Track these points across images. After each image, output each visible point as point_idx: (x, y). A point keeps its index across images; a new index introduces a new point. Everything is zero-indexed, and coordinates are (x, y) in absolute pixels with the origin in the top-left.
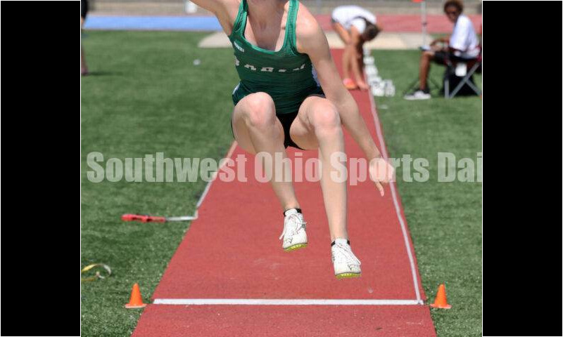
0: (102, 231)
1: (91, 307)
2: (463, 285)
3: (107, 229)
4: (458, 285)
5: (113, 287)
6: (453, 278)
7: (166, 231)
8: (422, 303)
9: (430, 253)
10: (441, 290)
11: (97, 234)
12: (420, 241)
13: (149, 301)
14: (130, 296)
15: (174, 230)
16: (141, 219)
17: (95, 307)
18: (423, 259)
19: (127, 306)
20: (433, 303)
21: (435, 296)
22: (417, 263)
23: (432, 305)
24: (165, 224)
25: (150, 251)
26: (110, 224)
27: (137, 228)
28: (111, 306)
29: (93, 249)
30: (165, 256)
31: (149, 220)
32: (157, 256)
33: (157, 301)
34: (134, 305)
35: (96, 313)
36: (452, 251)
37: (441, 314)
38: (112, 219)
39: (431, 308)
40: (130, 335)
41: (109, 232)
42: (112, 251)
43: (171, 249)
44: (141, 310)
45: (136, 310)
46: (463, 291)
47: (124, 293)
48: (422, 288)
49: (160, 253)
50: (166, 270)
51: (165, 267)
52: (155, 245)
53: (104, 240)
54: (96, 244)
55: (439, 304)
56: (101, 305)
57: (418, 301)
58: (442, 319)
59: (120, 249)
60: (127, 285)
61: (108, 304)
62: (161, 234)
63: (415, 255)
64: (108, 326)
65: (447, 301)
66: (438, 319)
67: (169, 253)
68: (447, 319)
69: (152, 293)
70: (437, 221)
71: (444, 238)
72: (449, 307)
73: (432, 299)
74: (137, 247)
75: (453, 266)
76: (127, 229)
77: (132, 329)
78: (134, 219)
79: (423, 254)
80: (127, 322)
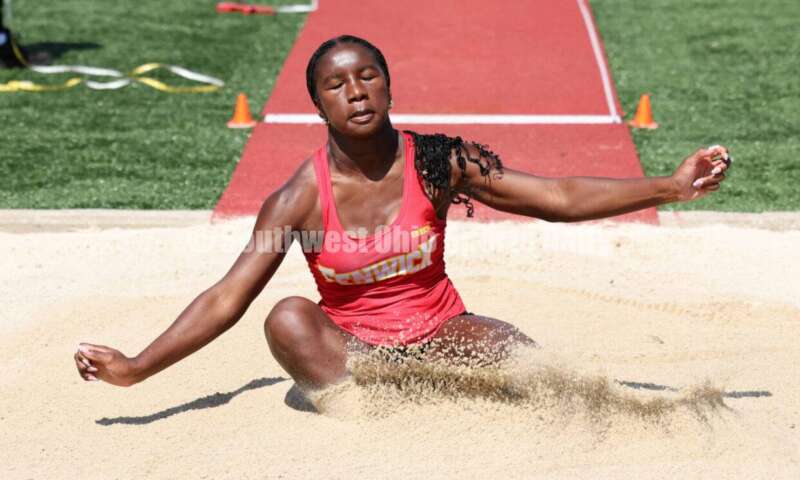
0: (192, 26)
1: (182, 126)
2: (671, 97)
3: (198, 22)
4: (665, 97)
5: (211, 100)
6: (656, 87)
7: (275, 26)
8: (618, 120)
9: (625, 54)
10: (643, 103)
11: (187, 30)
12: (611, 39)
13: (259, 118)
14: (234, 111)
15: (286, 24)
16: (241, 11)
17: (189, 125)
18: (617, 62)
19: (232, 125)
20: (633, 119)
21: (635, 111)
22: (609, 66)
23: (631, 123)
24: (275, 17)
25: (256, 52)
26: (203, 16)
27: (236, 22)
28: (209, 124)
29: (182, 49)
30: (276, 59)
31: (253, 11)
32: (265, 59)
33: (270, 118)
34: (240, 123)
35: (190, 133)
36: (654, 52)
37: (644, 136)
38: (204, 10)
39: (630, 128)
40: (236, 163)
41: (201, 27)
42: (208, 52)
43: (283, 49)
44: (250, 130)
45: (242, 130)
46: (672, 105)
47: (226, 108)
48: (617, 101)
49: (270, 55)
50: (278, 78)
51: (277, 73)
52: (263, 44)
53: (196, 38)
54: (186, 42)
55: (641, 122)
56: (196, 123)
57: (613, 118)
58: (645, 142)
59: (217, 49)
60: (229, 97)
61: (206, 121)
62: (270, 30)
63: (606, 56)
64: (208, 152)
65: (651, 119)
66: (641, 143)
67: (282, 54)
68: (653, 141)
69: (263, 107)
70: (632, 11)
71: (642, 35)
72: (653, 126)
73: (631, 115)
74: (239, 47)
75: (656, 73)
76: (224, 23)
77: (240, 155)
78: (233, 10)
79: (617, 55)
80: (231, 147)
